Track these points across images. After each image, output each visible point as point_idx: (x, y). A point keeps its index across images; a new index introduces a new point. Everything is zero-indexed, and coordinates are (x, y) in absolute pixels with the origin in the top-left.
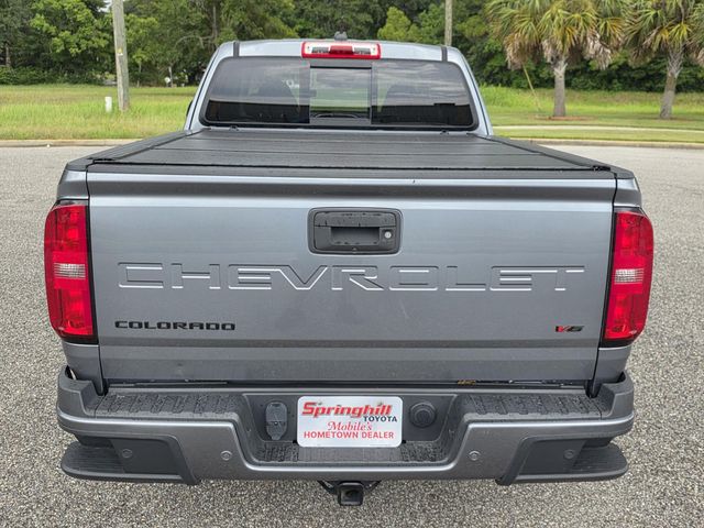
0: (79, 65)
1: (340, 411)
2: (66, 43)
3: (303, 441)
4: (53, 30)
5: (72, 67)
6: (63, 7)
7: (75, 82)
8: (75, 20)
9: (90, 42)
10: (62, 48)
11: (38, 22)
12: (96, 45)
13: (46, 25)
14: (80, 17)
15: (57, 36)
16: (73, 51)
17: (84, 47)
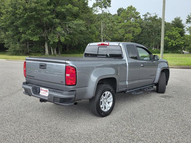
0: (175, 48)
1: (44, 90)
2: (172, 43)
3: (40, 94)
4: (169, 40)
5: (173, 49)
6: (173, 34)
7: (173, 53)
8: (175, 37)
9: (179, 43)
10: (171, 44)
11: (166, 38)
12: (180, 43)
13: (168, 39)
14: (177, 36)
15: (170, 41)
16: (174, 45)
17: (177, 44)
